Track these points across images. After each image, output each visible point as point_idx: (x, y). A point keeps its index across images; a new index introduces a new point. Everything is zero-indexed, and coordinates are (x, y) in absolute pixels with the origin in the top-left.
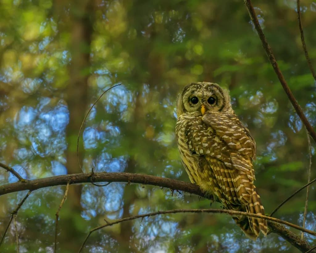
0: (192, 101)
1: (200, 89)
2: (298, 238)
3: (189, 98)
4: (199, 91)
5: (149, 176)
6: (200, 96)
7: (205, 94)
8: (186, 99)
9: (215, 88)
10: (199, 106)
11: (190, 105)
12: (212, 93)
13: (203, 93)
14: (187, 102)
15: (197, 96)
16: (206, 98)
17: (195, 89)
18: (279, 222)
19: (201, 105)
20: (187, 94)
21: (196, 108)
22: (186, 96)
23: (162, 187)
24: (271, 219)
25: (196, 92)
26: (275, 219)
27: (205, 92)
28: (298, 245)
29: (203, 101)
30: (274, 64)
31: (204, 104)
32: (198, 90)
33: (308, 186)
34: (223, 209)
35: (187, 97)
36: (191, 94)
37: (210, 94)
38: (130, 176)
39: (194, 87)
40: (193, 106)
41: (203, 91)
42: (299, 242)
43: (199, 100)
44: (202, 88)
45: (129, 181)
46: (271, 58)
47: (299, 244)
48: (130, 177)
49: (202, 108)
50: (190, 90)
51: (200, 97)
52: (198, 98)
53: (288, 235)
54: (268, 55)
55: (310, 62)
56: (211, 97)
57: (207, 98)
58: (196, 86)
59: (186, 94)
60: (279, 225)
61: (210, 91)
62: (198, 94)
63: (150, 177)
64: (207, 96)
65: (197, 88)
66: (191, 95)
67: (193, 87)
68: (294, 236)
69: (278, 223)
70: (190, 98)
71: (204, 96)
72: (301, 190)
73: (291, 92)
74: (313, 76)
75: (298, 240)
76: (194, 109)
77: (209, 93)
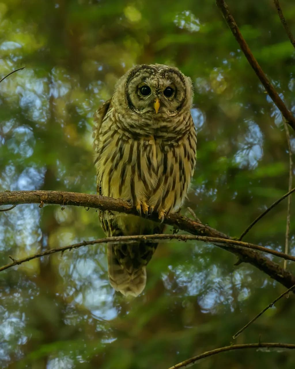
0: (141, 91)
1: (154, 75)
2: (279, 268)
3: (137, 87)
4: (153, 79)
5: (69, 193)
6: (155, 86)
7: (161, 83)
8: (133, 88)
9: (175, 76)
10: (152, 99)
11: (139, 96)
12: (170, 81)
13: (158, 82)
14: (134, 92)
15: (149, 85)
16: (162, 89)
17: (147, 75)
18: (251, 247)
19: (155, 99)
20: (135, 82)
21: (147, 102)
22: (133, 83)
23: (88, 208)
24: (240, 244)
25: (148, 80)
26: (246, 243)
27: (160, 80)
28: (279, 277)
29: (158, 93)
30: (234, 28)
31: (158, 97)
32: (152, 76)
33: (289, 196)
34: (173, 234)
35: (134, 86)
36: (140, 81)
37: (168, 83)
38: (43, 195)
39: (147, 72)
40: (142, 99)
41: (158, 78)
42: (281, 274)
43: (152, 91)
44: (157, 75)
45: (42, 202)
46: (230, 21)
47: (281, 276)
48: (43, 197)
49: (155, 102)
50: (140, 76)
51: (153, 87)
52: (151, 88)
53: (266, 264)
54: (225, 17)
55: (286, 23)
56: (168, 87)
57: (164, 89)
58: (149, 70)
59: (133, 81)
60: (252, 251)
61: (168, 79)
62: (151, 82)
63: (71, 194)
64: (163, 85)
65: (151, 73)
66: (140, 84)
67: (145, 71)
68: (273, 265)
69: (251, 249)
70: (139, 87)
71: (160, 86)
72: (280, 201)
73: (259, 66)
74: (291, 42)
75: (280, 271)
76: (144, 104)
77: (167, 81)
